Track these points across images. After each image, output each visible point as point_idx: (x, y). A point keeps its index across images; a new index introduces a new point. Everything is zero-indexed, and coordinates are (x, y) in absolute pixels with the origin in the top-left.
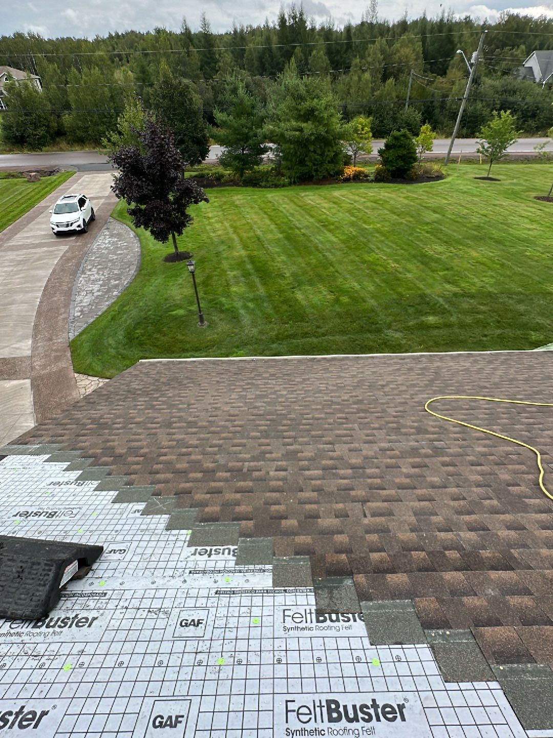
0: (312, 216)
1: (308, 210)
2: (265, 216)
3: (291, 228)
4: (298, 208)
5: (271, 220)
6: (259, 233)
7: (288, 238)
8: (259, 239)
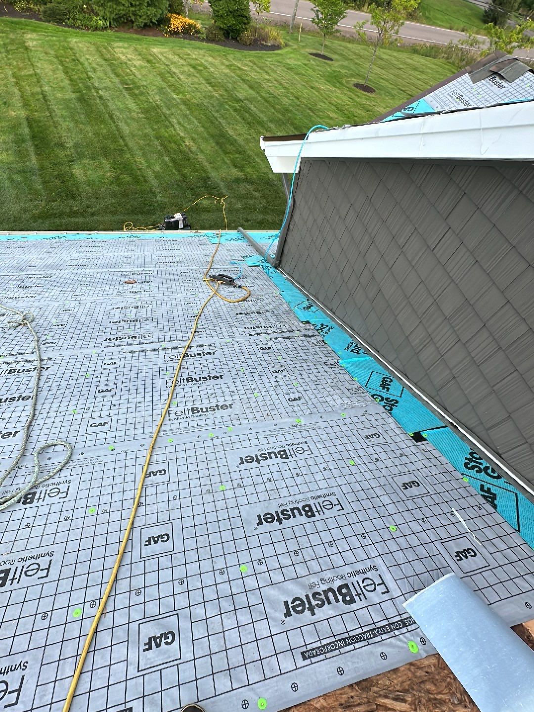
0: (117, 75)
1: (114, 65)
2: (60, 67)
3: (88, 88)
4: (103, 62)
5: (66, 73)
6: (46, 88)
7: (82, 99)
8: (44, 97)
